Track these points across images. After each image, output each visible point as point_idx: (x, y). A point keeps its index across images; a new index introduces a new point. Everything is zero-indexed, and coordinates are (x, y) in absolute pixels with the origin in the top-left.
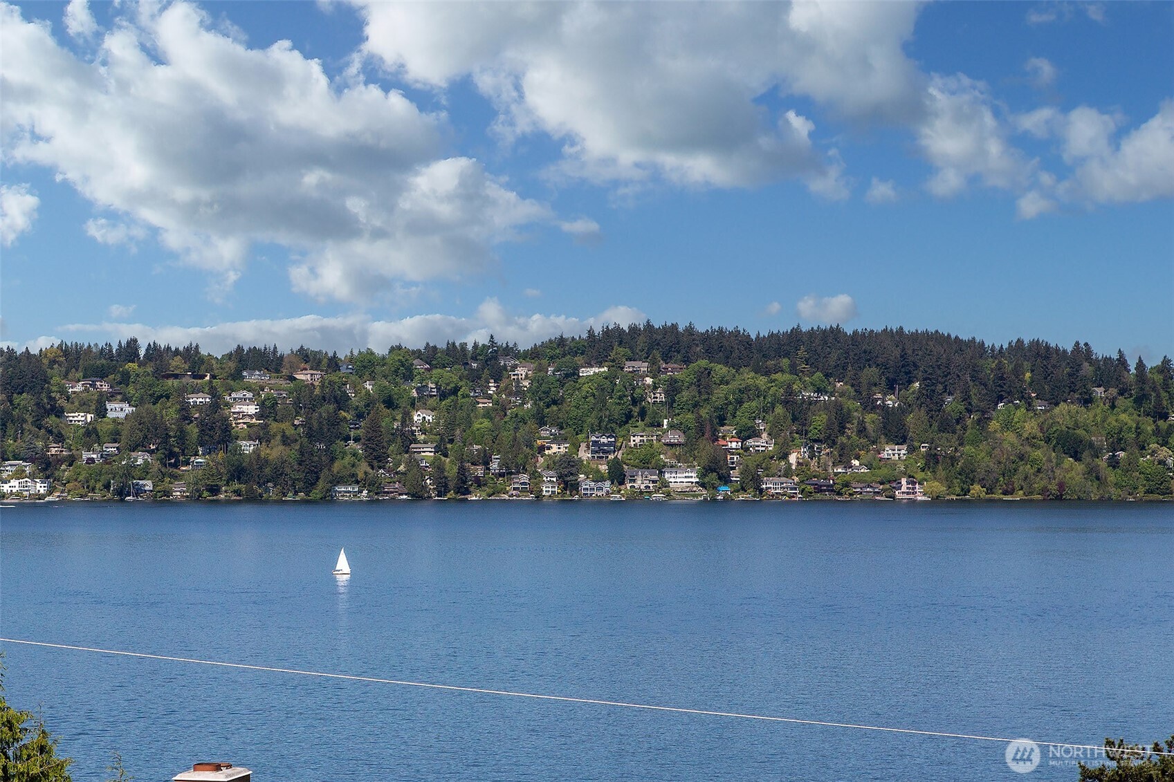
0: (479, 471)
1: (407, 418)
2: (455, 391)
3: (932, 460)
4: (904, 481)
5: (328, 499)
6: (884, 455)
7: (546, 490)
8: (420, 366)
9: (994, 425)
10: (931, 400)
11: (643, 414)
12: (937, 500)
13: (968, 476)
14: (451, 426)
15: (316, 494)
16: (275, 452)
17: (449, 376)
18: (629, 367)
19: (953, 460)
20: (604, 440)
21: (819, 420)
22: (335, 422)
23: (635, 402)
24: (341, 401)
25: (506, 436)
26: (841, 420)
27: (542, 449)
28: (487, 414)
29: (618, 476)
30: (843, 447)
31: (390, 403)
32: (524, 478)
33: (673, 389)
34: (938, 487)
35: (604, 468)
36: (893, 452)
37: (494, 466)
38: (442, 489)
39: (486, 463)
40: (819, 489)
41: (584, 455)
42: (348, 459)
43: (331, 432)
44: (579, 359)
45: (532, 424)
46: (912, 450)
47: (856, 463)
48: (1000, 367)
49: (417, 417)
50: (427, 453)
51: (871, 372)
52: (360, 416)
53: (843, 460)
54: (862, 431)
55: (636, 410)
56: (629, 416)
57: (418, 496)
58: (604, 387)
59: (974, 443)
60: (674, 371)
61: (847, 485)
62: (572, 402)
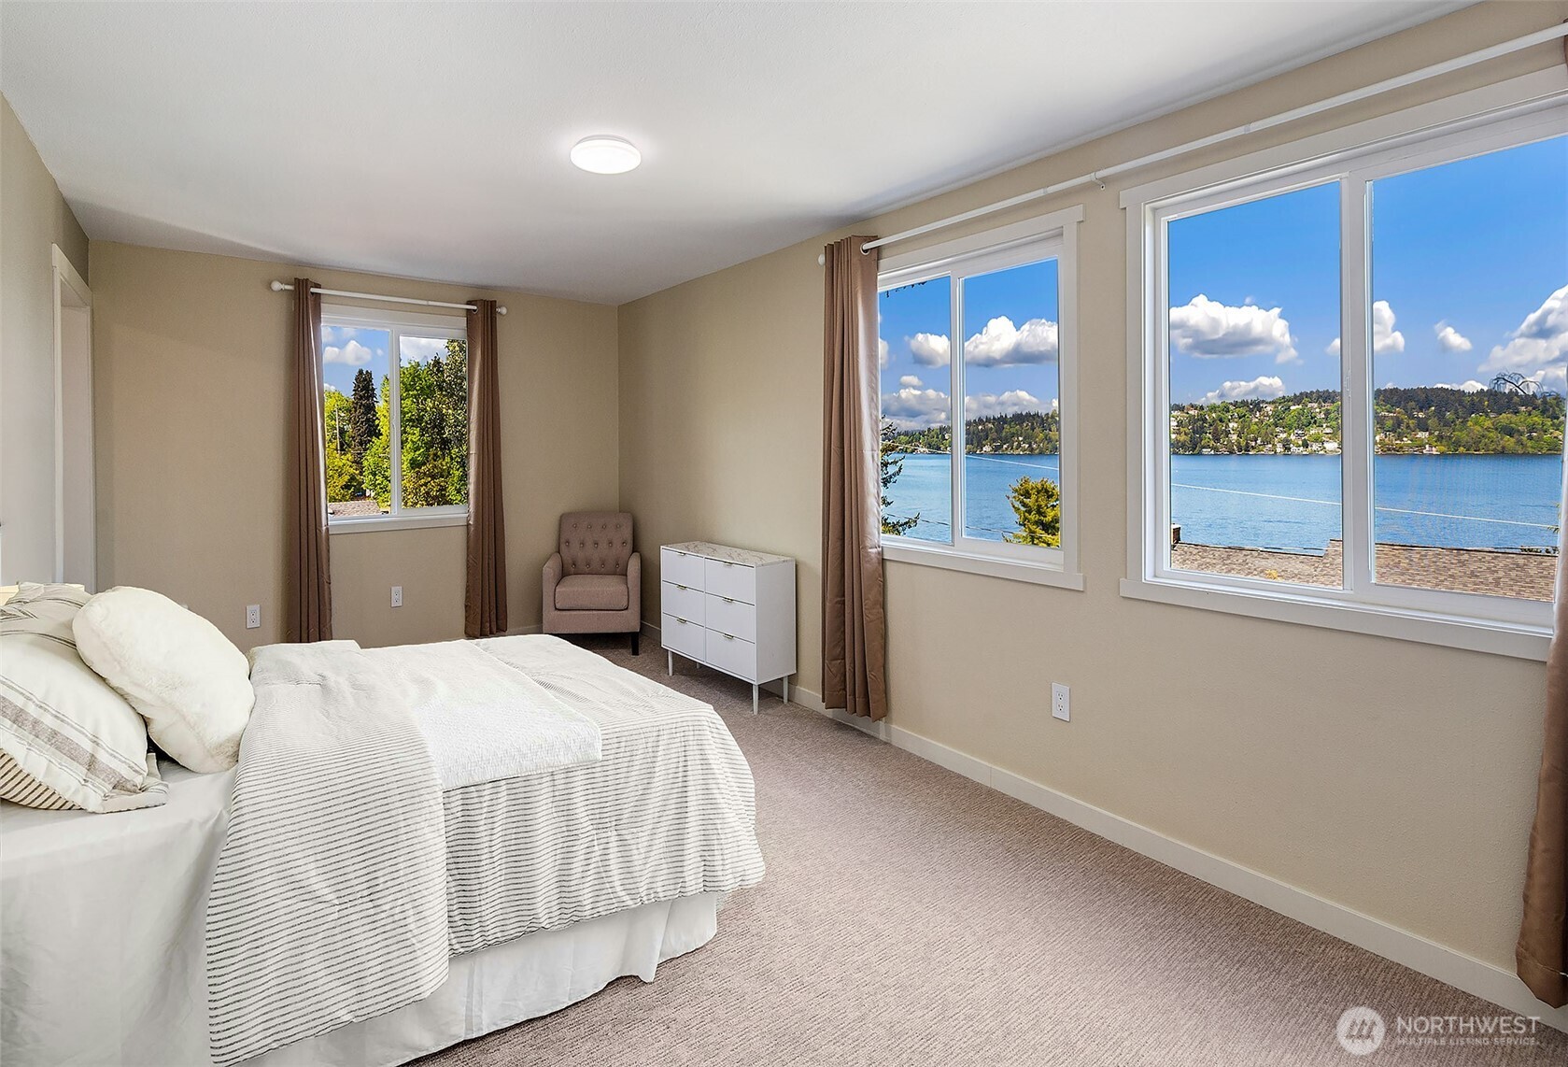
0: (1253, 444)
1: (1227, 426)
2: (1244, 416)
3: (1440, 438)
4: (1427, 446)
5: (1200, 454)
6: (1418, 436)
7: (1278, 450)
8: (1232, 408)
9: (1470, 423)
10: (1440, 414)
11: (1315, 422)
12: (1443, 454)
13: (1457, 444)
14: (1243, 428)
15: (1196, 452)
16: (1183, 438)
17: (1242, 410)
18: (1309, 405)
19: (1450, 438)
20: (1300, 432)
21: (1389, 423)
22: (1202, 427)
23: (1312, 418)
24: (1205, 420)
25: (1263, 432)
26: (1398, 423)
27: (1276, 436)
28: (1256, 423)
29: (1305, 445)
30: (1399, 433)
31: (1221, 421)
32: (1270, 446)
33: (1327, 413)
34: (1443, 449)
35: (1300, 442)
36: (1423, 435)
37: (1259, 442)
38: (1240, 450)
39: (1256, 441)
40: (1389, 450)
41: (1293, 437)
42: (1207, 440)
43: (1201, 431)
44: (1291, 403)
45: (1273, 427)
46: (1430, 434)
47: (1405, 439)
48: (1472, 400)
49: (1231, 425)
50: (1234, 437)
51: (1412, 404)
52: (1211, 425)
53: (1400, 437)
54: (1408, 427)
55: (1313, 421)
56: (1310, 423)
57: (1231, 452)
58: (1301, 413)
59: (1461, 430)
60: (1328, 406)
61: (1401, 448)
62: (1288, 419)
